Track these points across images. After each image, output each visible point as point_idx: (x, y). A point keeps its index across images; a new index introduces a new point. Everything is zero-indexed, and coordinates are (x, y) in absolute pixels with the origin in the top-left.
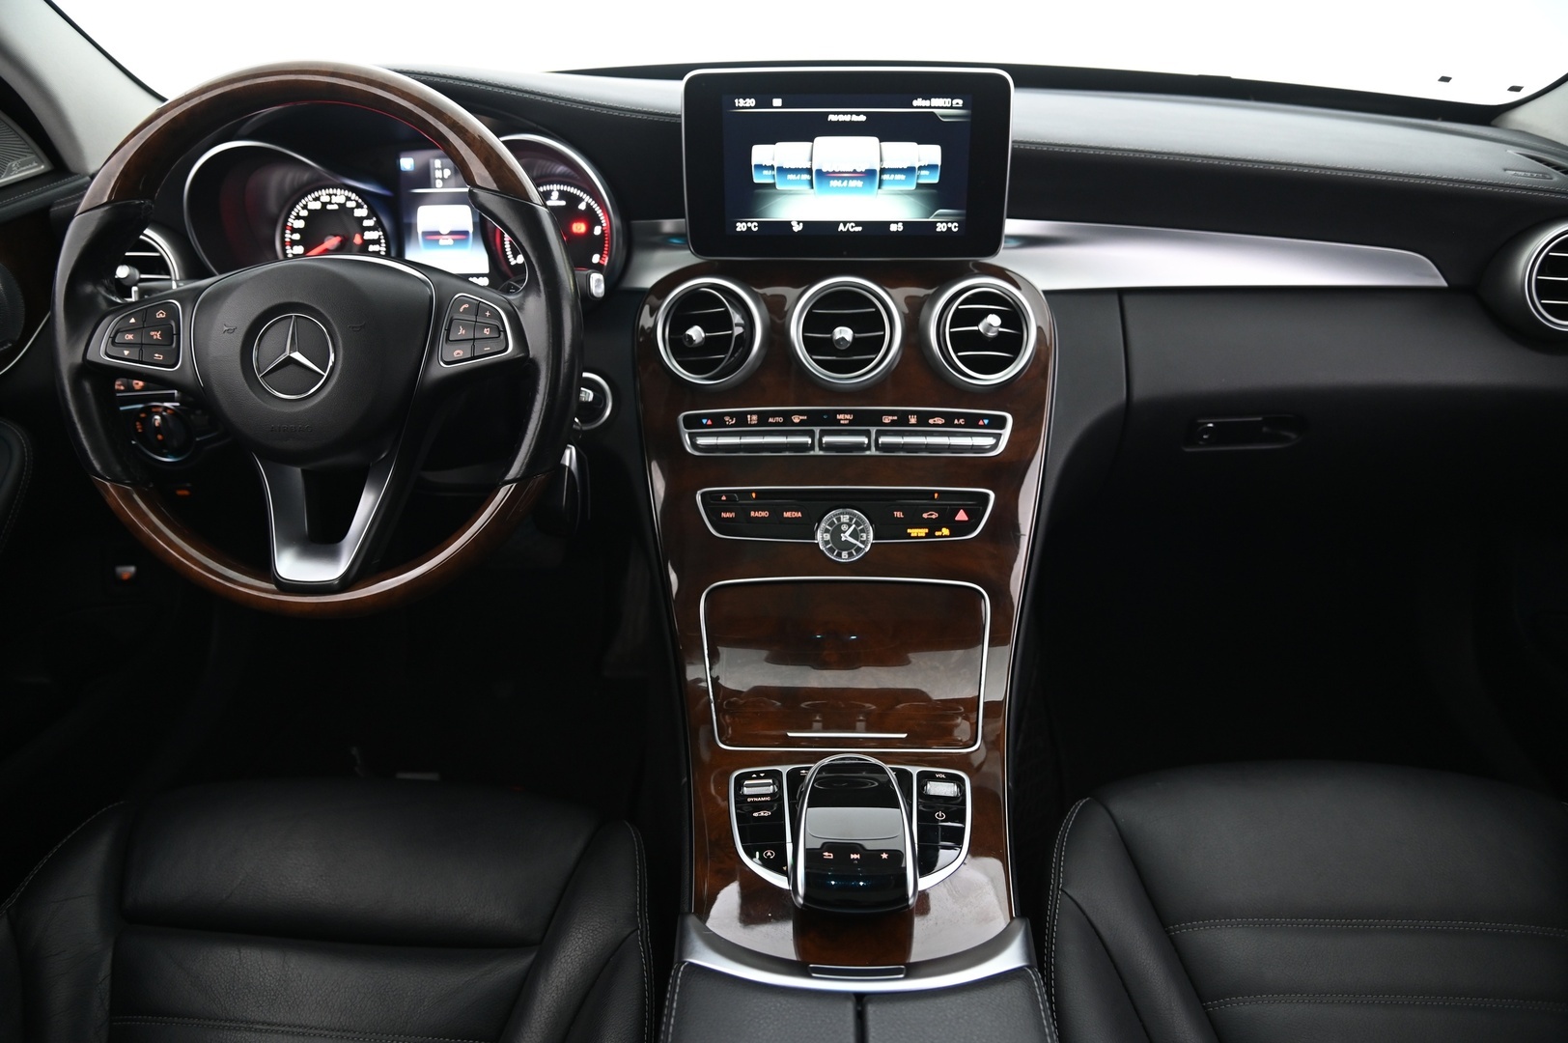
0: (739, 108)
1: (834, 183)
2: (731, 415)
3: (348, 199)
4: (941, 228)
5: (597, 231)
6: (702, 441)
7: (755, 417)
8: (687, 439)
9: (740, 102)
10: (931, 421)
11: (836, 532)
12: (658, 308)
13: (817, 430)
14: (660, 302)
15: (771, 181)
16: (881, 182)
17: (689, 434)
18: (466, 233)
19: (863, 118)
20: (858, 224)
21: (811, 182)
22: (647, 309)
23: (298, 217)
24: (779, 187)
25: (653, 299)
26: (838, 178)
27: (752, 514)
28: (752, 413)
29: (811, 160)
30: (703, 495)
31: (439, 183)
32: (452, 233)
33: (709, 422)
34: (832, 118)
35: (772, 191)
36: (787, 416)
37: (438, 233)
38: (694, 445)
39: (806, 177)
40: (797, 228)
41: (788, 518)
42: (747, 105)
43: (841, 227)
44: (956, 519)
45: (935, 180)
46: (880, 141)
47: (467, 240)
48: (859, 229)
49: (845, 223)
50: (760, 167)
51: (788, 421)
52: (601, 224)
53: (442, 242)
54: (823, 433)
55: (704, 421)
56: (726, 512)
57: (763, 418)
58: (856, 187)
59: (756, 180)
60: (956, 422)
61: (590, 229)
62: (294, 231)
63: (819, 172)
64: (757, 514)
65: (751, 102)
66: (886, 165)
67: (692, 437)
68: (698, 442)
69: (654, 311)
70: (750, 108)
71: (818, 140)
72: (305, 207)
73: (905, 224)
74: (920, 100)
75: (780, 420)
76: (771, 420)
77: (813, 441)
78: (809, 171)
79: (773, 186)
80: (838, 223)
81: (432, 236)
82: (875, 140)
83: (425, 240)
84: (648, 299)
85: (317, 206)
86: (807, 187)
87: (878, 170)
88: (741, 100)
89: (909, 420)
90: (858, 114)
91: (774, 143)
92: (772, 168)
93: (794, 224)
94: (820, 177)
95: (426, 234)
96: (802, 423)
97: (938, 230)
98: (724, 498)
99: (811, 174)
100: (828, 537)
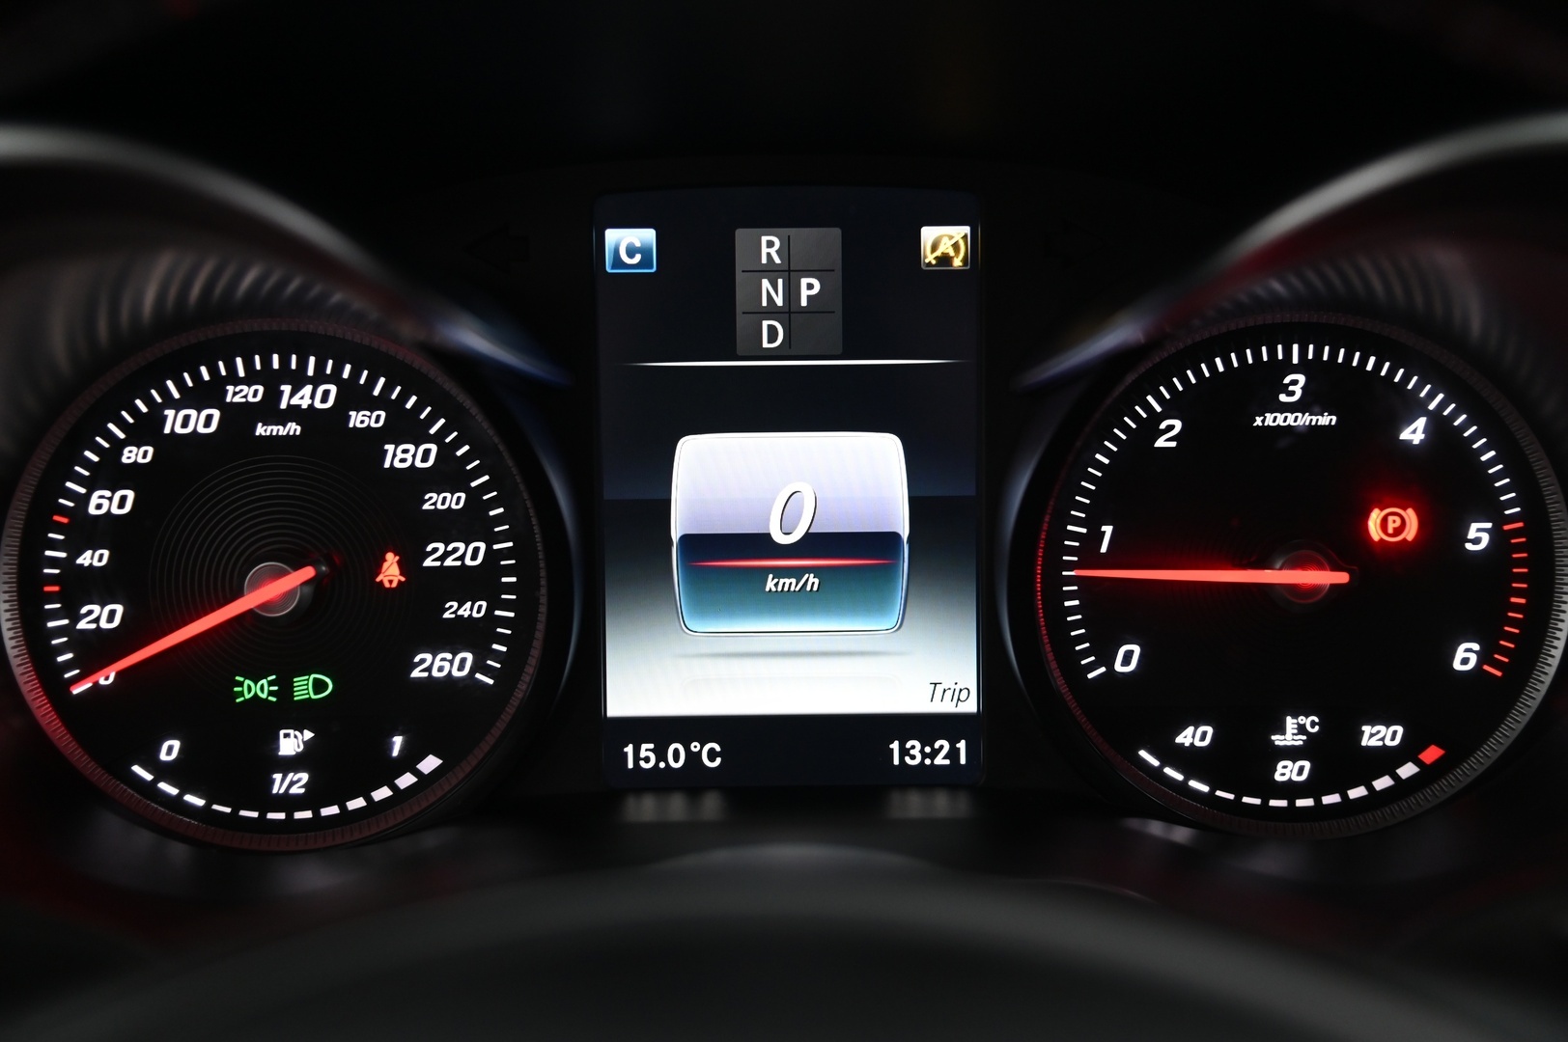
3: (353, 396)
5: (1478, 535)
18: (883, 543)
23: (110, 474)
31: (771, 334)
32: (815, 544)
37: (759, 544)
47: (888, 572)
61: (1442, 530)
62: (87, 531)
72: (147, 429)
85: (202, 421)
95: (700, 546)
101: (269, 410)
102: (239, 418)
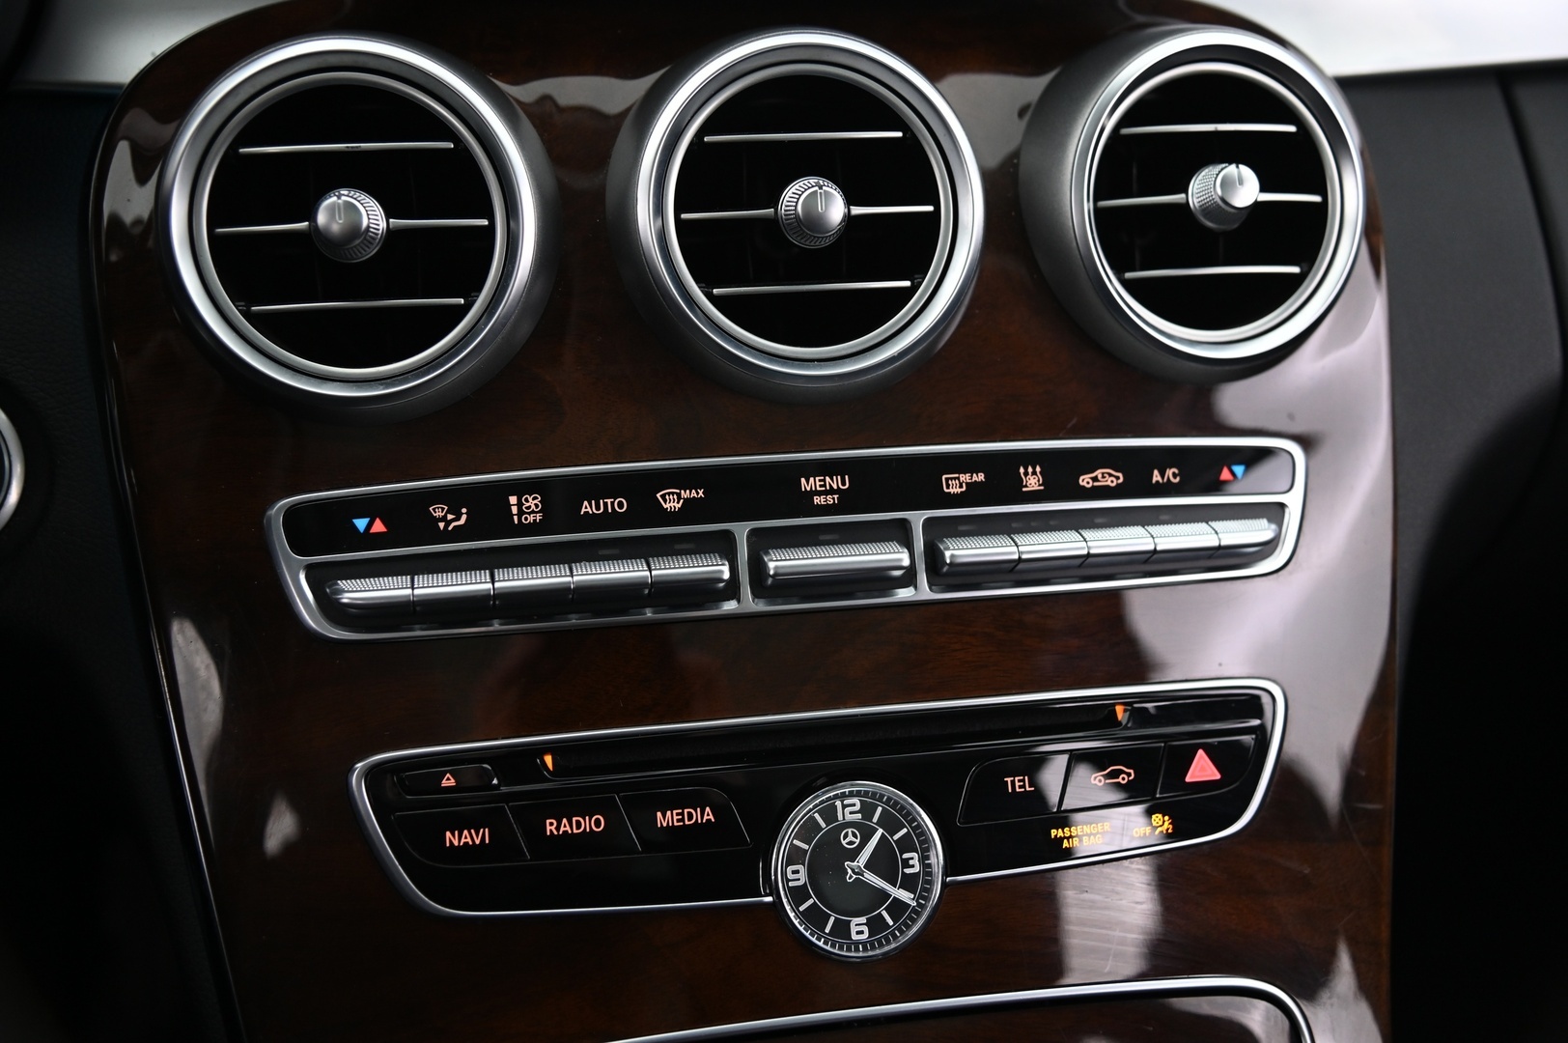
2: (453, 498)
6: (356, 592)
7: (532, 502)
8: (302, 592)
10: (1085, 480)
11: (827, 857)
12: (164, 152)
13: (741, 530)
14: (168, 129)
17: (310, 569)
22: (123, 152)
25: (139, 121)
27: (551, 826)
28: (522, 488)
30: (372, 776)
33: (379, 527)
36: (641, 490)
38: (329, 606)
41: (671, 829)
44: (1188, 779)
51: (646, 511)
54: (763, 542)
55: (361, 524)
56: (458, 827)
57: (561, 501)
60: (1156, 477)
64: (565, 827)
67: (322, 580)
68: (346, 598)
69: (150, 162)
75: (618, 505)
76: (586, 508)
77: (733, 570)
84: (126, 121)
89: (1020, 483)
96: (691, 512)
98: (448, 782)
100: (799, 875)
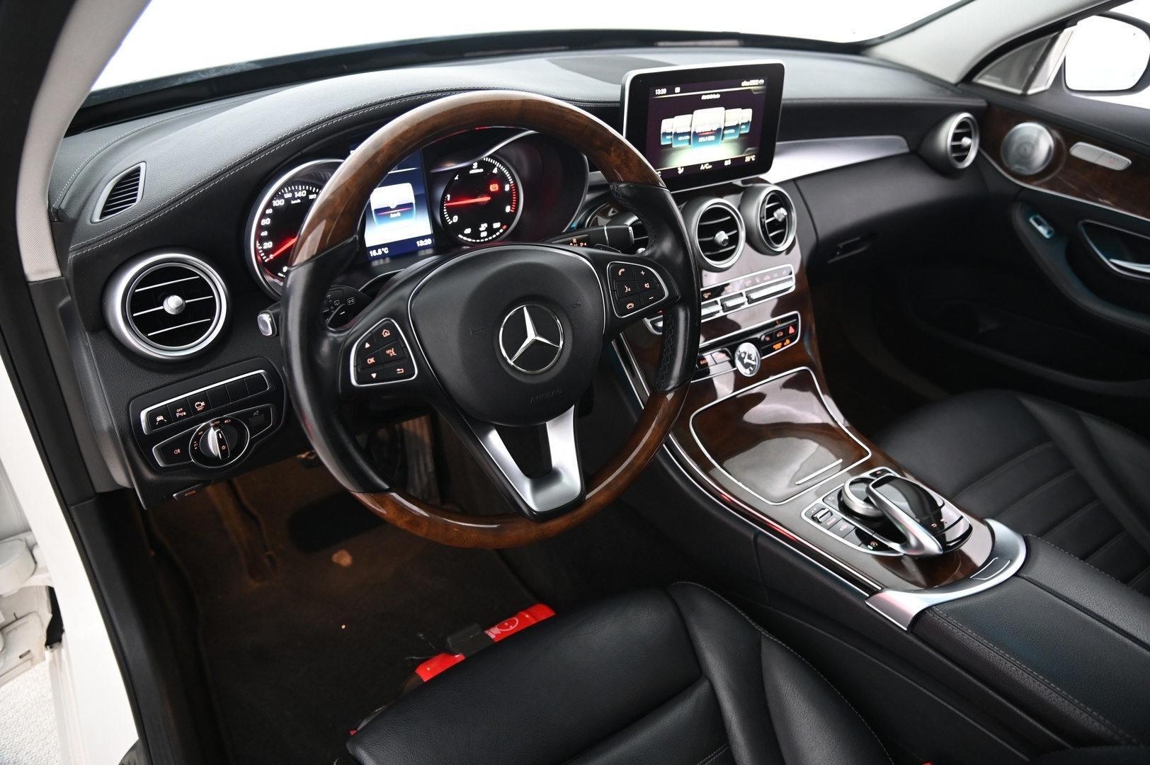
0: (658, 95)
1: (701, 139)
3: (309, 192)
4: (748, 159)
5: (507, 188)
9: (658, 92)
10: (765, 279)
15: (669, 143)
16: (723, 135)
18: (410, 205)
19: (718, 96)
20: (710, 163)
21: (690, 140)
24: (674, 146)
26: (703, 136)
29: (691, 126)
32: (399, 207)
34: (704, 98)
35: (669, 149)
37: (388, 209)
39: (687, 137)
40: (681, 171)
42: (662, 93)
43: (702, 168)
45: (747, 131)
46: (726, 109)
47: (412, 210)
48: (710, 167)
49: (704, 164)
50: (665, 134)
52: (509, 183)
53: (392, 216)
58: (712, 141)
59: (663, 143)
60: (774, 276)
63: (695, 133)
65: (664, 91)
66: (727, 125)
70: (664, 95)
71: (696, 112)
73: (732, 160)
74: (745, 82)
78: (689, 133)
79: (670, 146)
80: (700, 165)
81: (384, 212)
82: (723, 108)
83: (377, 216)
86: (687, 144)
87: (723, 128)
88: (659, 90)
89: (756, 281)
90: (716, 93)
91: (673, 117)
92: (671, 134)
93: (679, 169)
94: (695, 136)
95: (378, 211)
97: (746, 161)
99: (690, 135)
101: (294, 198)
102: (288, 201)
